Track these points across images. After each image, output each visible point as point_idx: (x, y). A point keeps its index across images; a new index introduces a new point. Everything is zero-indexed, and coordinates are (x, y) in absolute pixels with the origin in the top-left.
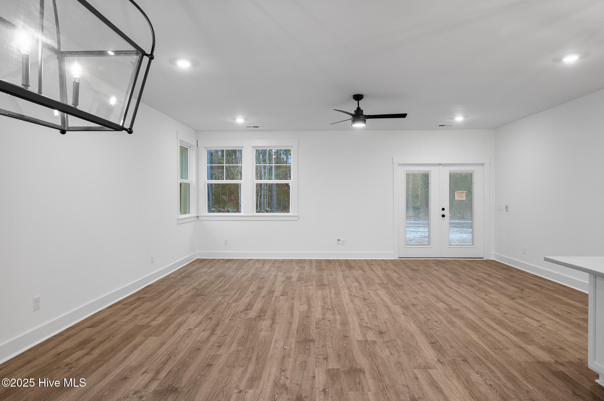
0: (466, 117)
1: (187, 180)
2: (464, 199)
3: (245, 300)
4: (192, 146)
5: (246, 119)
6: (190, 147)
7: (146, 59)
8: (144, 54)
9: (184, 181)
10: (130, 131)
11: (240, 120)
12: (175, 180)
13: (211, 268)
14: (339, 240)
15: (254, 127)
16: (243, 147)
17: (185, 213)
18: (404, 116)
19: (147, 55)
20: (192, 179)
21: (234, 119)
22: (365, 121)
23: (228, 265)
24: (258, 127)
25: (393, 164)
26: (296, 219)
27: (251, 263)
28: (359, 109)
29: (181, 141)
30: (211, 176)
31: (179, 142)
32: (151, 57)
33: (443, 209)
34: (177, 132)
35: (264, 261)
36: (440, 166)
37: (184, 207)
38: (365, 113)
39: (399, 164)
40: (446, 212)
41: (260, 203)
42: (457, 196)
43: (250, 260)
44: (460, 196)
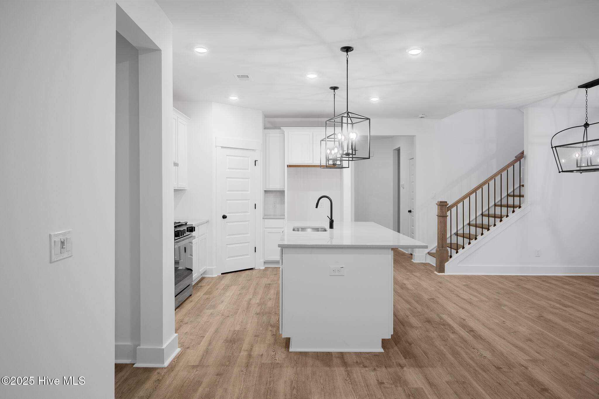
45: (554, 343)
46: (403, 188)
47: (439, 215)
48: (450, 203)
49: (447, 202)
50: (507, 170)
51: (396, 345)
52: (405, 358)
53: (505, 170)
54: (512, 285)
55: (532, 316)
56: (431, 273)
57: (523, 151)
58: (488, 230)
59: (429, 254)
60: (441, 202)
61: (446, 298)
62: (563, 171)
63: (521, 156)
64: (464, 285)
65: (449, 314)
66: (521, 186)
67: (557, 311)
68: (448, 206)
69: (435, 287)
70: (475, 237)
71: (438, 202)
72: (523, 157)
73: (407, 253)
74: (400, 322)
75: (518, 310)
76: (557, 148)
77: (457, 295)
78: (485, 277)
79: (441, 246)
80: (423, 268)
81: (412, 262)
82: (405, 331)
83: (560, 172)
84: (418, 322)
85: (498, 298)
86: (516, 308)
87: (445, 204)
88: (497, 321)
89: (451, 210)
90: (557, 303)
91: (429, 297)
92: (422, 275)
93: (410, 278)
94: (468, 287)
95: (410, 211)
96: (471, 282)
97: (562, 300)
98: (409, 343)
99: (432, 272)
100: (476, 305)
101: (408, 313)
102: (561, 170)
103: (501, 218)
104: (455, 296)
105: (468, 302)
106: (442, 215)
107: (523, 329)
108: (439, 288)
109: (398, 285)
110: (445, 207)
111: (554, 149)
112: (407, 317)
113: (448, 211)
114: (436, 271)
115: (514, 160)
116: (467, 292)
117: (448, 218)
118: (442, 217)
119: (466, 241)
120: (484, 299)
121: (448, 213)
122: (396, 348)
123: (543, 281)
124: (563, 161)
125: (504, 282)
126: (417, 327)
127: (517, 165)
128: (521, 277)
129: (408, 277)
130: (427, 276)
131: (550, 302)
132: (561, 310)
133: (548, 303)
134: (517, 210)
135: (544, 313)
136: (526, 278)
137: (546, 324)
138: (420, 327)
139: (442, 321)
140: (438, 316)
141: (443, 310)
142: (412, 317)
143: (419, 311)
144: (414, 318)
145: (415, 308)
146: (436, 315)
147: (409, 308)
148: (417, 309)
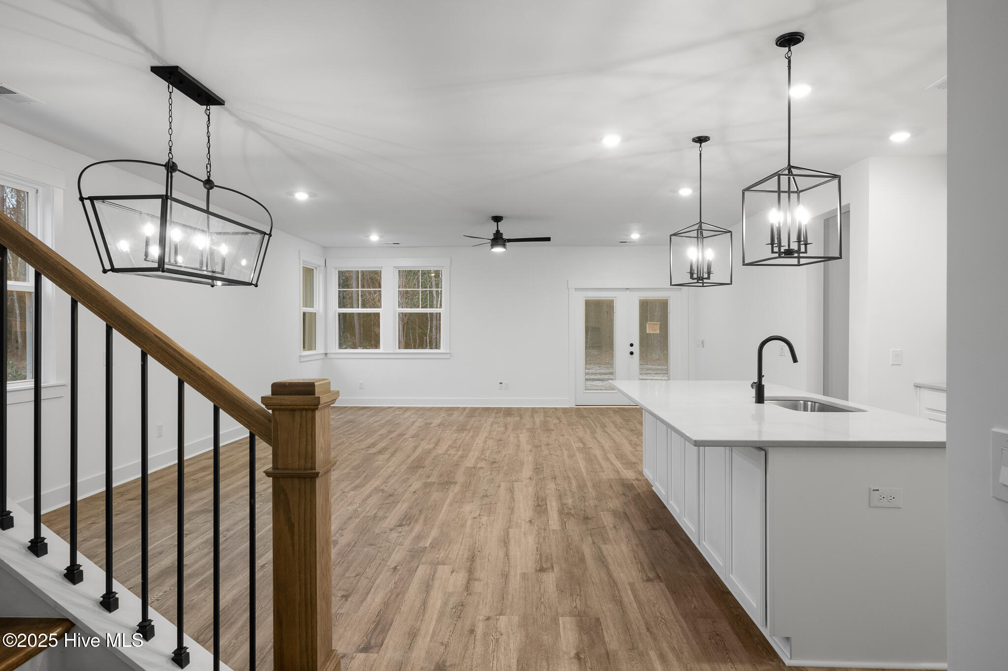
0: (641, 234)
1: (312, 309)
2: (658, 332)
3: (370, 441)
4: (319, 266)
5: (381, 237)
6: (316, 268)
7: (267, 237)
8: (265, 233)
9: (308, 310)
10: (256, 286)
11: (374, 238)
12: (297, 309)
13: (340, 415)
14: (502, 383)
15: (394, 244)
16: (382, 267)
17: (310, 349)
18: (548, 239)
19: (267, 234)
20: (318, 307)
21: (368, 236)
22: (504, 246)
23: (361, 412)
24: (399, 244)
25: (568, 288)
26: (448, 356)
27: (390, 410)
28: (498, 231)
29: (304, 261)
30: (342, 304)
31: (302, 263)
32: (270, 235)
33: (632, 345)
34: (299, 251)
35: (407, 409)
36: (628, 292)
37: (308, 341)
38: (505, 237)
39: (576, 289)
40: (636, 349)
41: (430, 339)
42: (649, 328)
43: (390, 407)
44: (653, 329)
51: (639, 493)
52: (632, 484)
74: (628, 518)
82: (625, 507)
84: (603, 517)
98: (625, 495)
101: (611, 534)
112: (615, 527)
122: (640, 491)
126: (608, 510)
138: (603, 511)
139: (565, 520)
140: (566, 527)
141: (547, 539)
142: (608, 526)
143: (591, 537)
144: (606, 524)
145: (594, 543)
146: (566, 529)
147: (605, 544)
148: (591, 542)
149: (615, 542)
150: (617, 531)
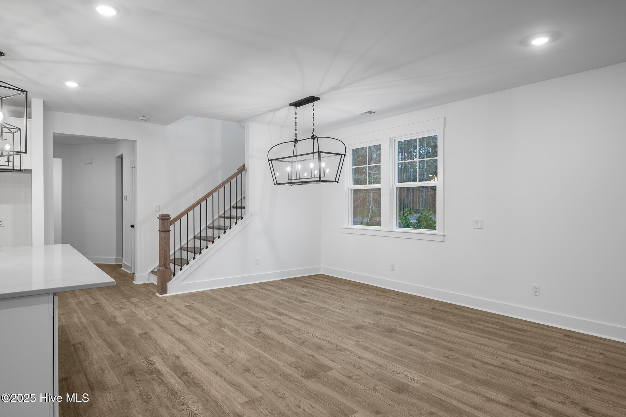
45: (270, 367)
46: (126, 200)
47: (161, 230)
48: (173, 217)
49: (169, 215)
50: (231, 182)
53: (228, 182)
54: (234, 298)
55: (250, 334)
56: (151, 296)
57: (245, 164)
58: (213, 242)
59: (152, 273)
60: (163, 216)
61: (162, 328)
62: (277, 184)
63: (242, 169)
64: (186, 306)
65: (162, 353)
66: (243, 198)
67: (272, 322)
68: (170, 220)
69: (153, 314)
70: (200, 251)
71: (159, 215)
72: (245, 170)
73: (130, 272)
75: (238, 328)
76: (272, 161)
77: (176, 321)
78: (209, 293)
79: (163, 265)
80: (144, 289)
81: (134, 283)
83: (275, 185)
84: (116, 378)
85: (219, 317)
86: (236, 327)
87: (168, 217)
88: (215, 350)
89: (174, 224)
90: (273, 313)
91: (142, 332)
92: (141, 299)
93: (124, 307)
94: (190, 309)
95: (133, 226)
96: (194, 301)
97: (277, 308)
99: (154, 294)
100: (195, 332)
101: (106, 364)
102: (276, 183)
103: (225, 229)
104: (173, 323)
105: (187, 329)
106: (163, 230)
107: (241, 356)
108: (156, 315)
109: (105, 320)
110: (168, 221)
111: (270, 161)
112: (103, 371)
113: (170, 225)
114: (158, 293)
115: (237, 172)
116: (188, 316)
117: (171, 233)
118: (164, 232)
119: (191, 255)
120: (206, 321)
121: (171, 228)
123: (262, 288)
124: (277, 174)
125: (227, 296)
126: (112, 388)
127: (239, 177)
128: (243, 286)
129: (121, 306)
130: (146, 301)
131: (267, 312)
132: (276, 320)
133: (265, 314)
134: (239, 221)
135: (262, 327)
136: (247, 287)
137: (264, 341)
138: (118, 385)
139: (150, 366)
140: (146, 360)
141: (155, 349)
142: (109, 370)
143: (122, 358)
144: (112, 372)
145: (119, 354)
146: (145, 359)
147: (110, 355)
148: (121, 354)
149: (102, 359)
150: (101, 368)
